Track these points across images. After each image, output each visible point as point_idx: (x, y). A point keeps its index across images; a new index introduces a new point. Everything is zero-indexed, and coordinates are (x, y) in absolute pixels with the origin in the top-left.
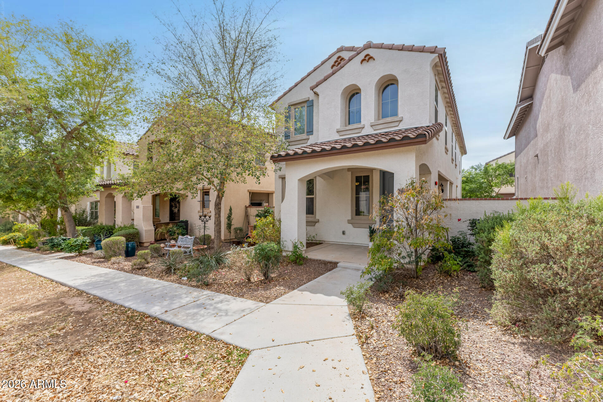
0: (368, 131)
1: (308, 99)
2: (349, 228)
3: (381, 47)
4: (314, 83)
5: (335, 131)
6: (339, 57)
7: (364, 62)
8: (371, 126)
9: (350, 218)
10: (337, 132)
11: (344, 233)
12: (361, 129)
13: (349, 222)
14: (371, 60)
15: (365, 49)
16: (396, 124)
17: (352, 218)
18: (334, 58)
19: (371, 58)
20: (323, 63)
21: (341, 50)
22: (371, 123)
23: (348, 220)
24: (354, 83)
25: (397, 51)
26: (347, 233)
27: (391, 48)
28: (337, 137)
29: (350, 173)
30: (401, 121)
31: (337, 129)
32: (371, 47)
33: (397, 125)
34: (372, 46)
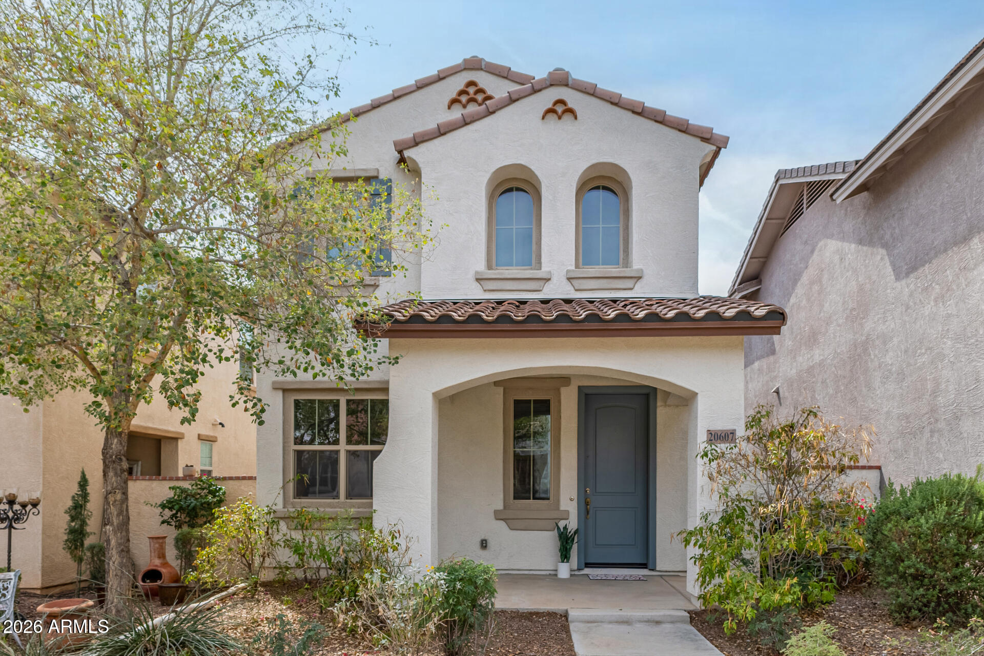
0: (558, 289)
1: (374, 174)
2: (499, 532)
3: (590, 91)
4: (408, 135)
5: (471, 276)
6: (472, 83)
7: (550, 115)
8: (569, 279)
9: (500, 506)
10: (478, 280)
11: (484, 544)
12: (541, 283)
13: (498, 515)
14: (567, 117)
15: (551, 85)
16: (629, 284)
17: (506, 507)
18: (457, 83)
19: (571, 111)
20: (421, 86)
21: (473, 65)
22: (568, 271)
23: (496, 512)
24: (523, 163)
25: (630, 114)
26: (491, 543)
27: (615, 101)
28: (476, 293)
29: (501, 390)
30: (639, 278)
31: (477, 273)
32: (567, 85)
33: (631, 286)
34: (570, 82)
